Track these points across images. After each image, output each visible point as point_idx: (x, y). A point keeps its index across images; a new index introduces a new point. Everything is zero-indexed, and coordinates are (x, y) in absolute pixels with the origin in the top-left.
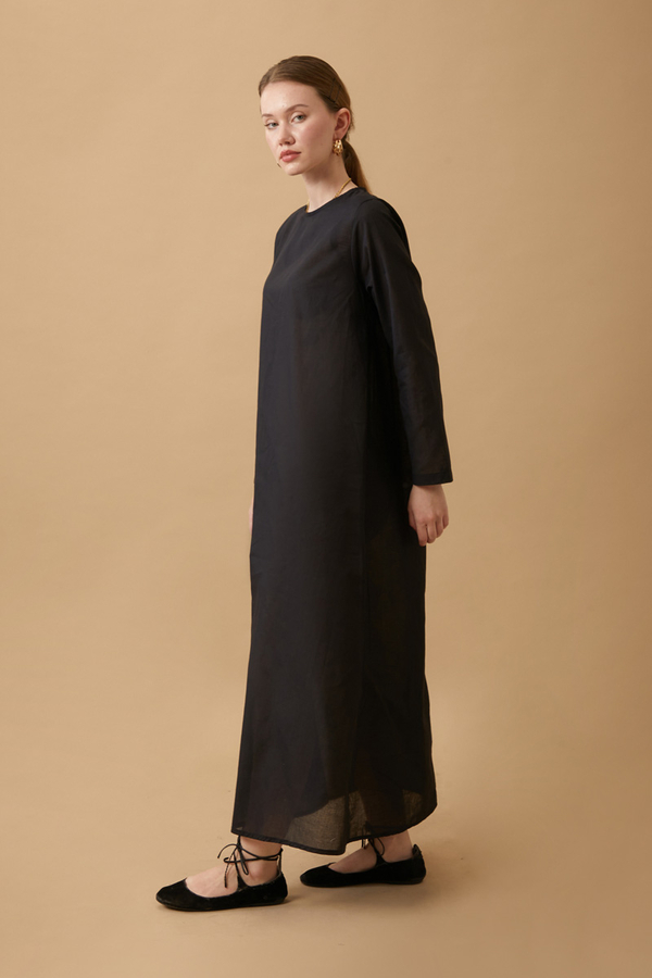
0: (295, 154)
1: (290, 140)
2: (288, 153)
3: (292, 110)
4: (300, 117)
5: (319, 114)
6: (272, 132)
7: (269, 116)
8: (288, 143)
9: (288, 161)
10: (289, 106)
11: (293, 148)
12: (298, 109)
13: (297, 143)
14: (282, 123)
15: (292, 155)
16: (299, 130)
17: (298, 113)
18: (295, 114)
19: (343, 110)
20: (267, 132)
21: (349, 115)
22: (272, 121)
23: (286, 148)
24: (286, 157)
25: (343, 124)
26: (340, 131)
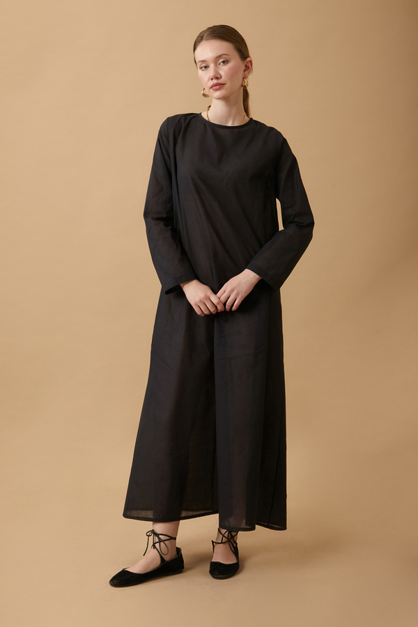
0: (222, 85)
1: (218, 76)
2: (216, 85)
3: (219, 57)
4: (223, 62)
5: (235, 60)
6: (204, 72)
7: (203, 61)
8: (217, 78)
9: (216, 90)
10: (218, 55)
11: (220, 81)
12: (223, 56)
13: (223, 78)
14: (212, 66)
15: (220, 86)
16: (224, 70)
17: (222, 60)
18: (221, 60)
19: (248, 59)
20: (200, 72)
21: (251, 62)
22: (204, 65)
23: (215, 81)
24: (214, 88)
25: (248, 68)
26: (246, 72)
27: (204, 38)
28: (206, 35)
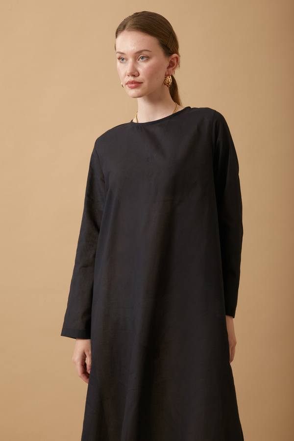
0: (139, 83)
1: (136, 73)
2: (132, 82)
3: (140, 52)
6: (122, 65)
8: (134, 76)
9: (132, 88)
11: (138, 79)
12: (144, 52)
13: (140, 76)
14: (131, 60)
15: (136, 84)
16: (143, 67)
19: (175, 55)
20: (118, 63)
21: (177, 59)
23: (131, 79)
24: (130, 85)
25: (173, 65)
26: (171, 69)
27: (127, 27)
28: (129, 24)
